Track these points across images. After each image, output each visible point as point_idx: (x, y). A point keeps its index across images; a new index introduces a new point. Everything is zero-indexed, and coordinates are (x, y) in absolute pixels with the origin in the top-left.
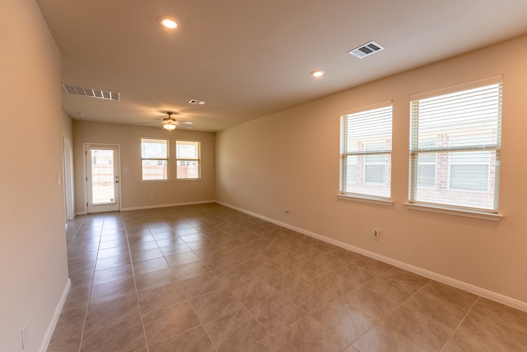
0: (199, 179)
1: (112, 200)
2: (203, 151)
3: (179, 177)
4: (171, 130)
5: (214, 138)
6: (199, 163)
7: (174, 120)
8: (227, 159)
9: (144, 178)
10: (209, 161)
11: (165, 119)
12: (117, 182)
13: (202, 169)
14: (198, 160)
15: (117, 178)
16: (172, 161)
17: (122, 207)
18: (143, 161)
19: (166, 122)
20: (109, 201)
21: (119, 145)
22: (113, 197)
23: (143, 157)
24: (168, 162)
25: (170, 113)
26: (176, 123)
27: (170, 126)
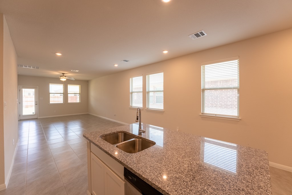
0: (80, 102)
1: (33, 113)
2: (82, 89)
3: (69, 102)
4: (64, 81)
5: (88, 83)
6: (80, 95)
7: (66, 77)
8: (93, 93)
9: (51, 102)
10: (85, 94)
11: (61, 76)
12: (36, 104)
13: (81, 98)
14: (80, 94)
15: (36, 102)
16: (65, 94)
17: (39, 117)
18: (50, 94)
19: (62, 77)
20: (32, 114)
21: (38, 87)
22: (34, 112)
23: (50, 92)
24: (63, 94)
25: (63, 74)
26: (66, 78)
27: (63, 79)
